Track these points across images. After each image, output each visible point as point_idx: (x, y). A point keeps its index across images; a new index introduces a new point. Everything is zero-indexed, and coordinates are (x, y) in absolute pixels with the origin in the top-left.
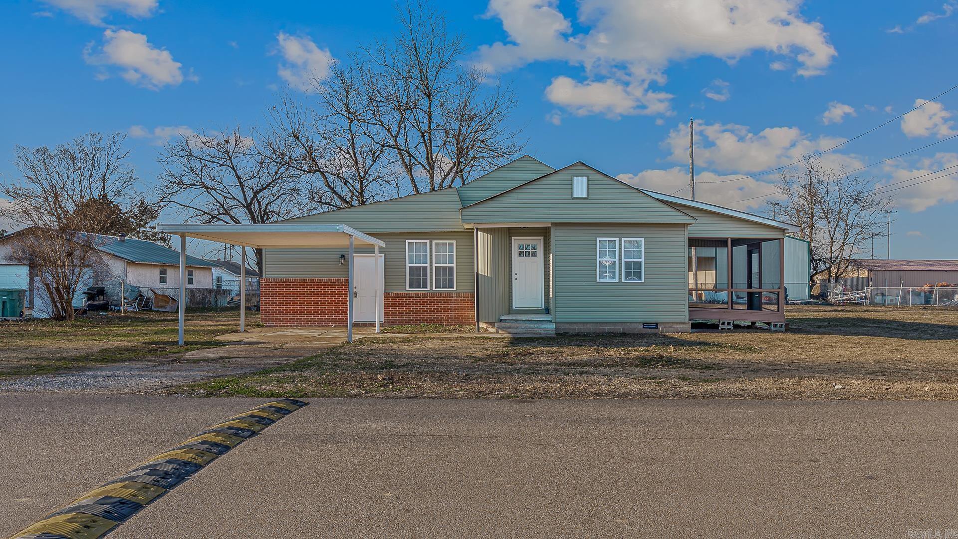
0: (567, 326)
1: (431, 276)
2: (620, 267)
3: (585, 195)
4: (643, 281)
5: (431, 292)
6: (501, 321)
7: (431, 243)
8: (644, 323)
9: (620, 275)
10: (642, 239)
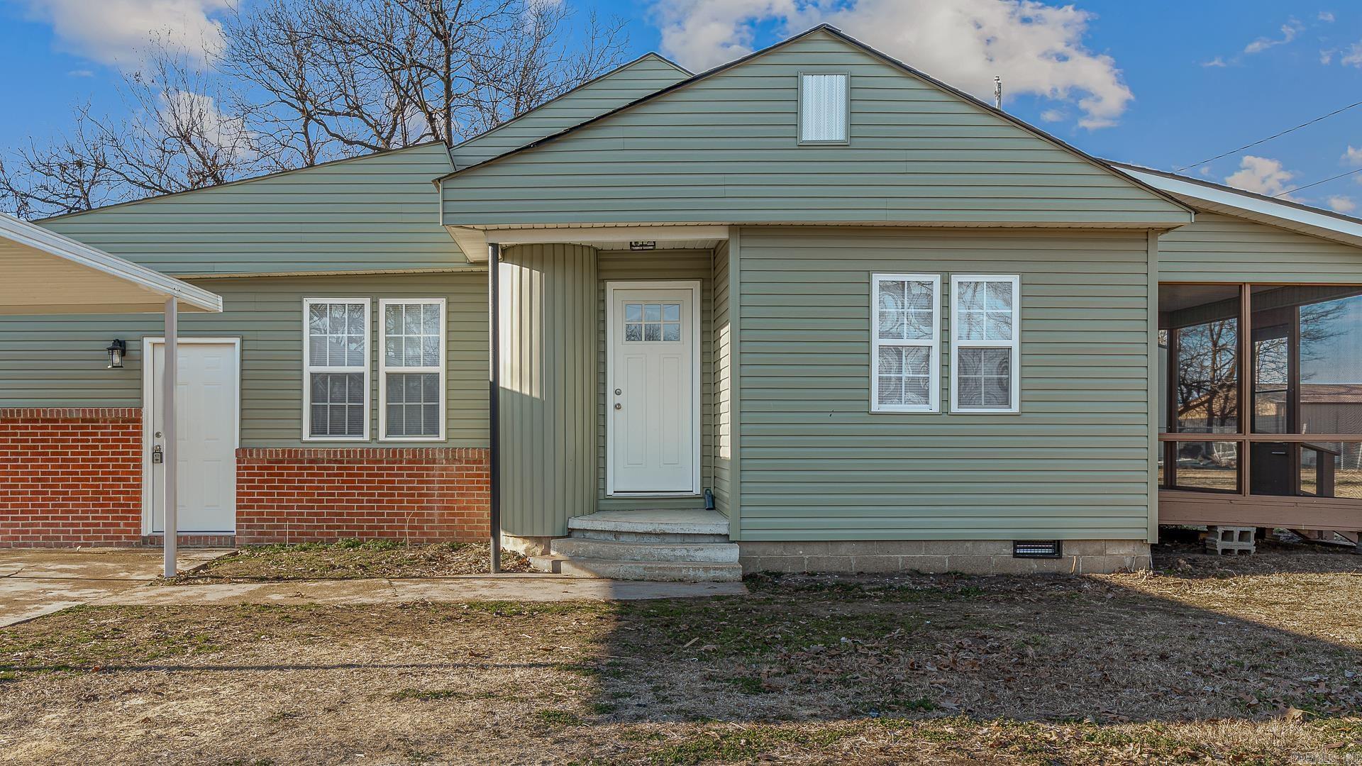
0: (777, 551)
1: (374, 400)
2: (945, 366)
3: (838, 134)
4: (1015, 408)
5: (374, 445)
6: (569, 533)
7: (375, 304)
8: (1017, 543)
9: (945, 389)
10: (1015, 280)
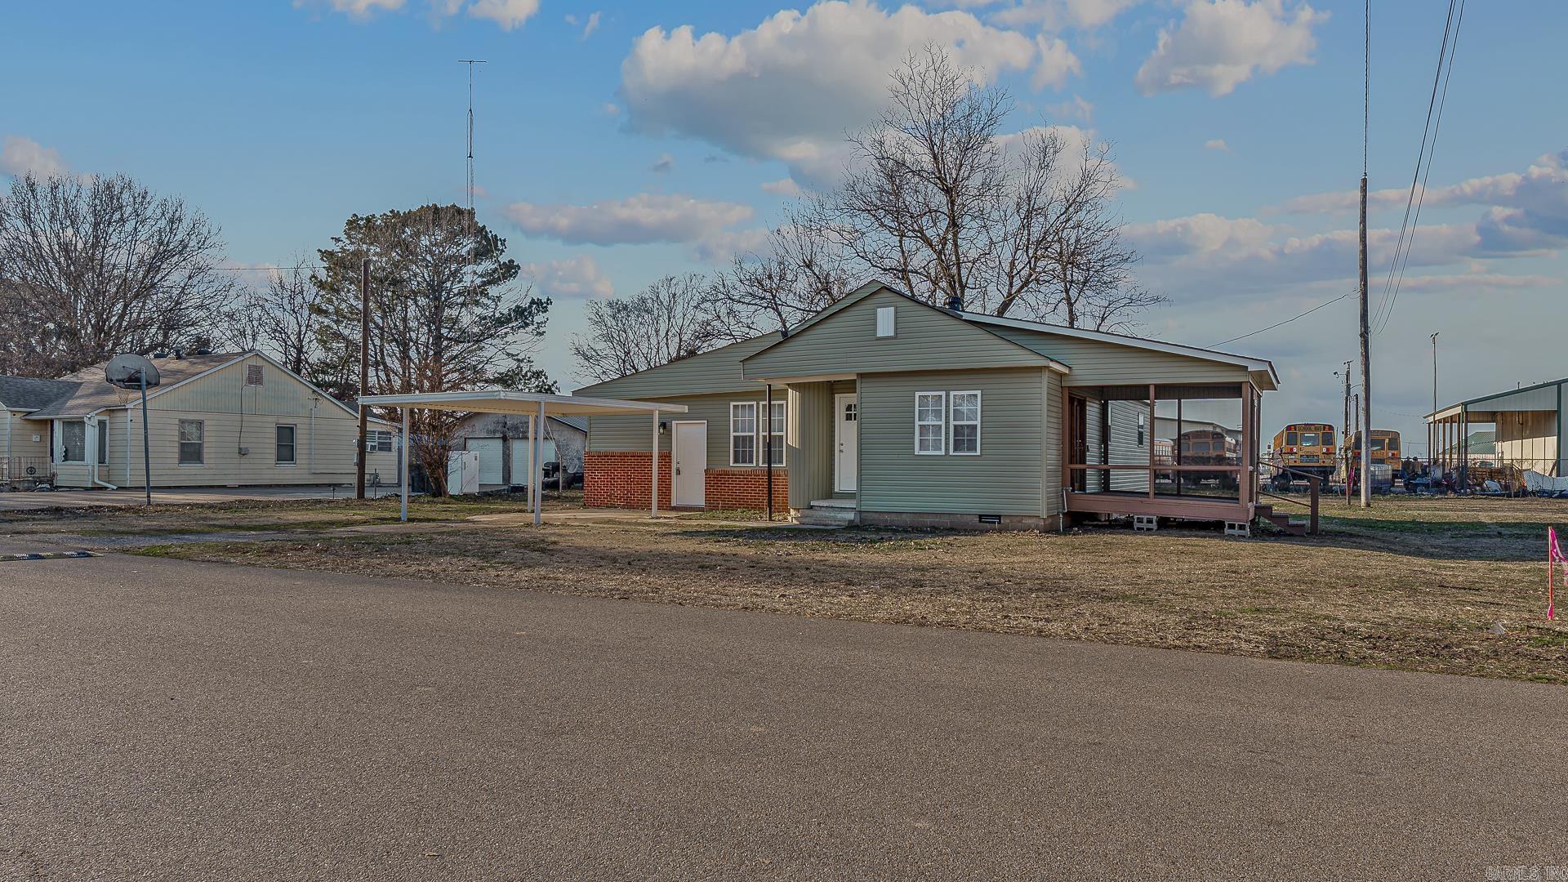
0: (876, 516)
1: (758, 448)
2: (947, 433)
3: (892, 334)
4: (978, 453)
5: (757, 468)
6: (812, 507)
7: (758, 404)
8: (981, 516)
9: (947, 444)
10: (979, 393)
